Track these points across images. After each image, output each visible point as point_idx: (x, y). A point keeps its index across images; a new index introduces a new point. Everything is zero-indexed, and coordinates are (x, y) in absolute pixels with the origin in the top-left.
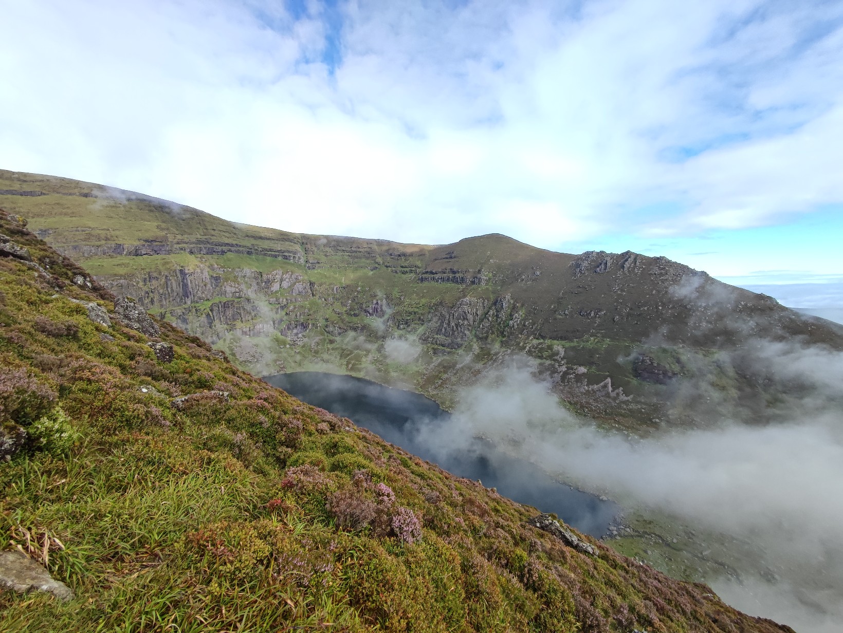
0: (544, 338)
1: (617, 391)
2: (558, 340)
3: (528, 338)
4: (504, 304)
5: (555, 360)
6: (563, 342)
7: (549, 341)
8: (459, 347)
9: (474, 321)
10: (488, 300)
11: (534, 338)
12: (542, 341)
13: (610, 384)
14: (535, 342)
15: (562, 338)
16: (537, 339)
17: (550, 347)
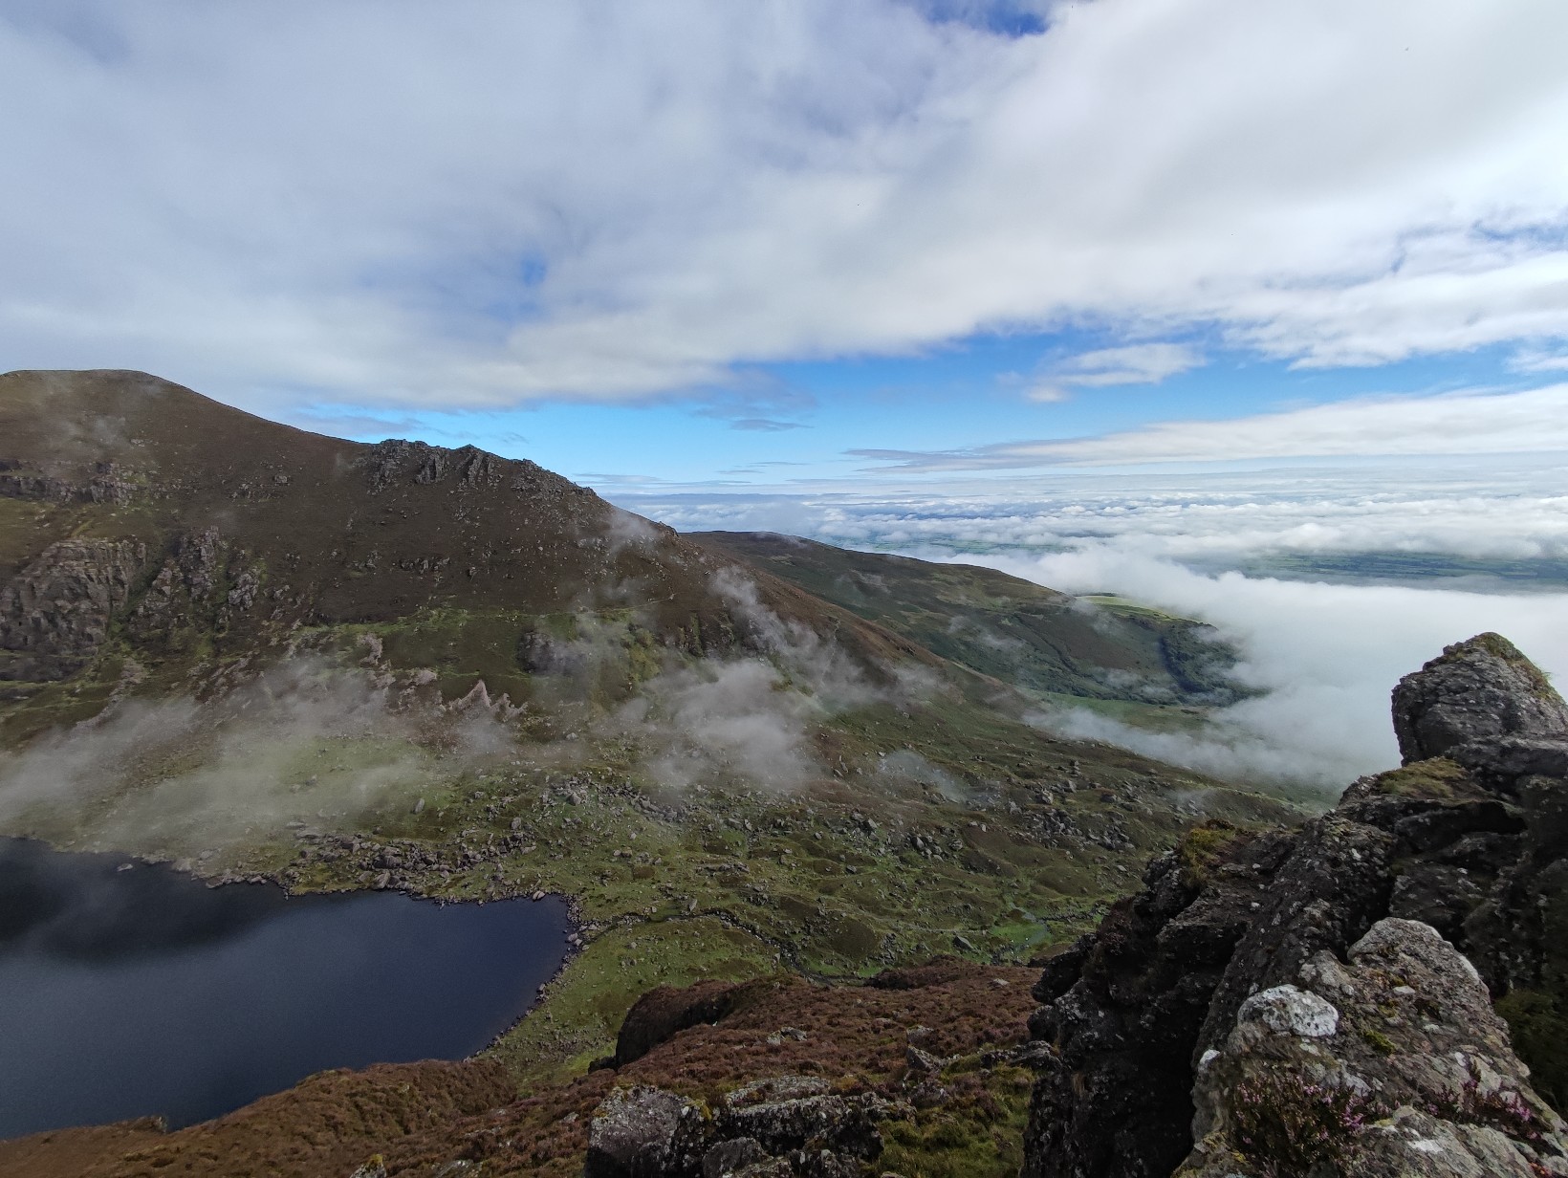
0: (326, 621)
1: (500, 701)
2: (362, 623)
3: (288, 626)
4: (203, 551)
5: (366, 665)
6: (376, 625)
7: (343, 626)
8: (67, 673)
9: (112, 599)
10: (147, 543)
11: (305, 624)
12: (324, 628)
13: (485, 692)
14: (309, 632)
15: (369, 619)
16: (312, 625)
17: (348, 640)
